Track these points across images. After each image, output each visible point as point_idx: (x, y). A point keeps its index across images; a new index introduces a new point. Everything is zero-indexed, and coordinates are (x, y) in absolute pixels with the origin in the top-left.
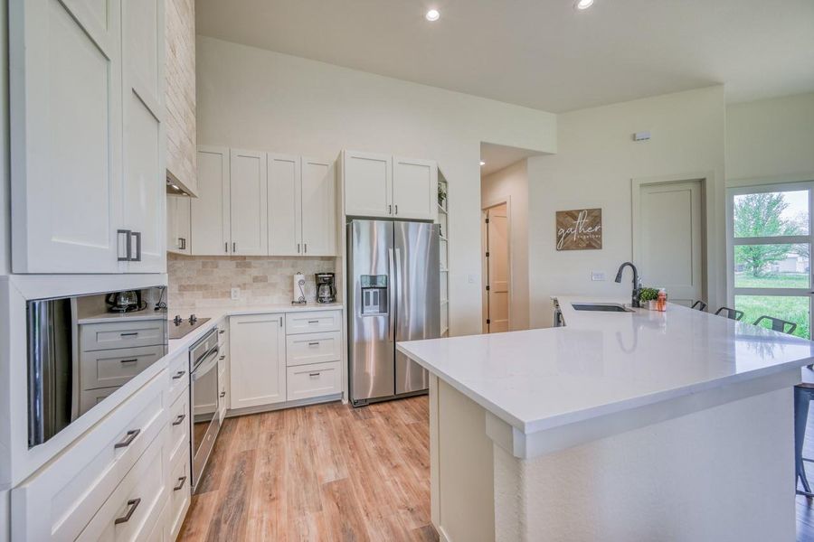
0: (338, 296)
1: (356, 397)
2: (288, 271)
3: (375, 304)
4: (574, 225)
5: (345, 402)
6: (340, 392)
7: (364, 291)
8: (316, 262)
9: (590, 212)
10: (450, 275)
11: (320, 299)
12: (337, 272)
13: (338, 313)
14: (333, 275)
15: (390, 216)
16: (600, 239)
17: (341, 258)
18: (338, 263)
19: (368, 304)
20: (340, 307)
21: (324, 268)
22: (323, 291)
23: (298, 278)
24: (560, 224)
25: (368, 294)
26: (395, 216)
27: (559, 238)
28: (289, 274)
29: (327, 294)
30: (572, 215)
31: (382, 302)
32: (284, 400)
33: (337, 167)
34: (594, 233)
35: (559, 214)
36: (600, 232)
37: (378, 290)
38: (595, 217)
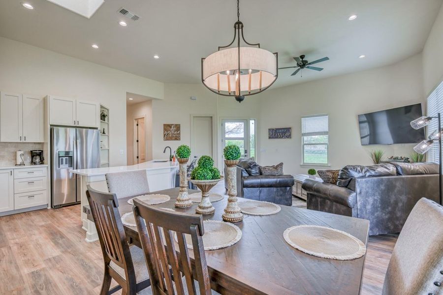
0: (45, 161)
1: (55, 204)
2: (12, 149)
3: (66, 163)
4: (170, 130)
5: (49, 208)
6: (46, 204)
7: (60, 158)
8: (31, 145)
9: (176, 125)
10: (110, 151)
11: (33, 163)
12: (44, 150)
13: (45, 168)
14: (42, 151)
15: (75, 125)
16: (180, 136)
17: (47, 143)
18: (45, 146)
19: (62, 163)
20: (47, 166)
21: (37, 148)
22: (36, 159)
23: (19, 153)
24: (165, 130)
25: (62, 159)
26: (77, 126)
27: (165, 135)
28: (13, 151)
29: (38, 160)
30: (170, 126)
31: (70, 162)
32: (13, 209)
33: (45, 101)
34: (177, 134)
35: (164, 125)
36: (179, 134)
37: (68, 158)
38: (178, 127)
